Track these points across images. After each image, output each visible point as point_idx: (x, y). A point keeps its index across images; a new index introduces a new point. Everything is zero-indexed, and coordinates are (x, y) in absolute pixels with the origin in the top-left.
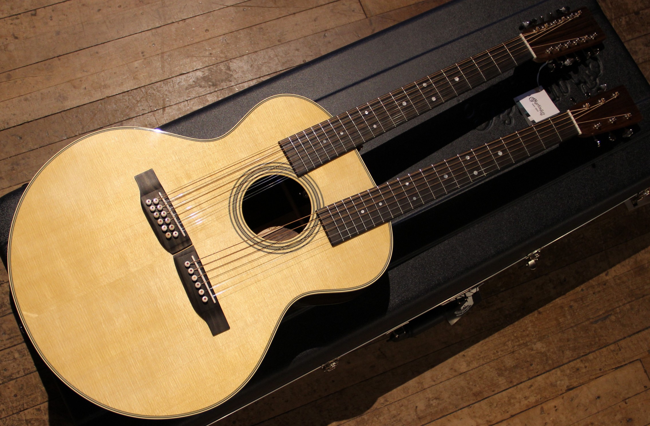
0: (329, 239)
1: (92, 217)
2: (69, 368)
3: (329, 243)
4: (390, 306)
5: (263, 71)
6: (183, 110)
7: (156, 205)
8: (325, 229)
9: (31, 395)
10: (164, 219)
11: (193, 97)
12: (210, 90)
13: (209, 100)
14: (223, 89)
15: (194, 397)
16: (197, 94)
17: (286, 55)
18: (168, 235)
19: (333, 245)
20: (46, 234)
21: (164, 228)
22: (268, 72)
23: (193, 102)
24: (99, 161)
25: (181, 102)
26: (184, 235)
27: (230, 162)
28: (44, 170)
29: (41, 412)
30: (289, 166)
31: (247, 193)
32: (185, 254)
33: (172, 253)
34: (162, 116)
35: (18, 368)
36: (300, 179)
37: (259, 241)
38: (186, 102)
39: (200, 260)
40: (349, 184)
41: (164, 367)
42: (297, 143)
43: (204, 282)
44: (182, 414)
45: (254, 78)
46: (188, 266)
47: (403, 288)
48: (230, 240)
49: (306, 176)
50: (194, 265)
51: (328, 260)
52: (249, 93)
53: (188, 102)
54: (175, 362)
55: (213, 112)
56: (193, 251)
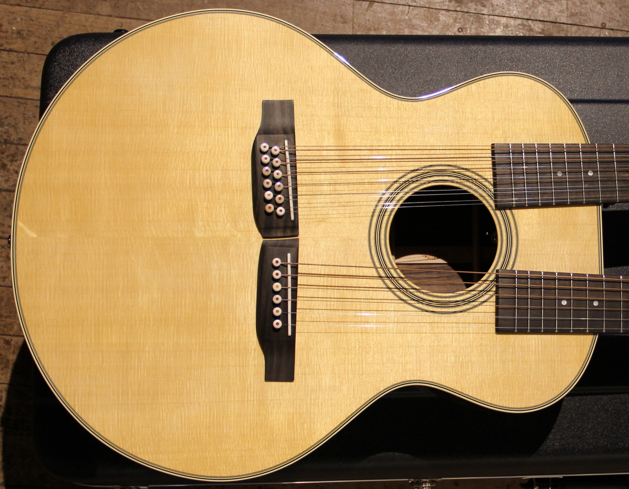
0: (497, 320)
1: (175, 132)
2: (45, 330)
3: (494, 325)
4: (543, 447)
5: (537, 12)
6: (398, 17)
7: (273, 156)
8: (497, 302)
9: (6, 317)
10: (274, 182)
11: (420, 4)
12: (448, 6)
13: (441, 19)
14: (467, 12)
15: (198, 453)
16: (428, 3)
17: (581, 3)
18: (270, 208)
19: (498, 331)
20: (102, 125)
21: (269, 195)
22: (544, 16)
23: (417, 12)
24: (223, 54)
25: (399, 5)
26: (292, 218)
27: (408, 140)
28: (140, 33)
29: (10, 346)
30: (491, 187)
31: (409, 199)
32: (281, 246)
33: (264, 236)
34: (365, 12)
35: (7, 272)
36: (498, 212)
37: (395, 275)
38: (407, 7)
39: (297, 265)
40: (565, 252)
41: (176, 392)
42: (518, 158)
43: (288, 299)
44: (170, 469)
45: (519, 17)
46: (277, 265)
47: (574, 431)
48: (354, 255)
49: (508, 212)
50: (285, 268)
51: (480, 348)
52: (491, 45)
53: (409, 9)
54: (194, 392)
55: (428, 49)
56: (294, 248)
